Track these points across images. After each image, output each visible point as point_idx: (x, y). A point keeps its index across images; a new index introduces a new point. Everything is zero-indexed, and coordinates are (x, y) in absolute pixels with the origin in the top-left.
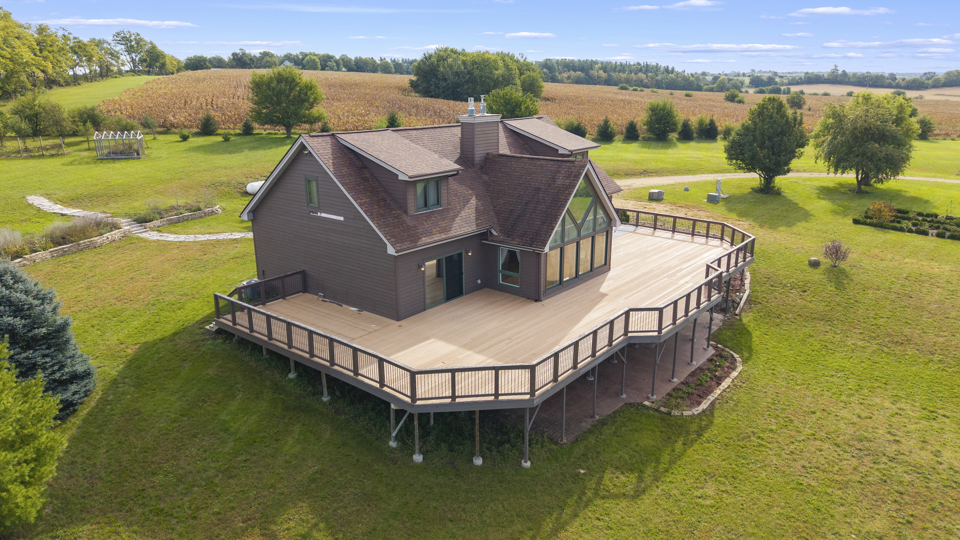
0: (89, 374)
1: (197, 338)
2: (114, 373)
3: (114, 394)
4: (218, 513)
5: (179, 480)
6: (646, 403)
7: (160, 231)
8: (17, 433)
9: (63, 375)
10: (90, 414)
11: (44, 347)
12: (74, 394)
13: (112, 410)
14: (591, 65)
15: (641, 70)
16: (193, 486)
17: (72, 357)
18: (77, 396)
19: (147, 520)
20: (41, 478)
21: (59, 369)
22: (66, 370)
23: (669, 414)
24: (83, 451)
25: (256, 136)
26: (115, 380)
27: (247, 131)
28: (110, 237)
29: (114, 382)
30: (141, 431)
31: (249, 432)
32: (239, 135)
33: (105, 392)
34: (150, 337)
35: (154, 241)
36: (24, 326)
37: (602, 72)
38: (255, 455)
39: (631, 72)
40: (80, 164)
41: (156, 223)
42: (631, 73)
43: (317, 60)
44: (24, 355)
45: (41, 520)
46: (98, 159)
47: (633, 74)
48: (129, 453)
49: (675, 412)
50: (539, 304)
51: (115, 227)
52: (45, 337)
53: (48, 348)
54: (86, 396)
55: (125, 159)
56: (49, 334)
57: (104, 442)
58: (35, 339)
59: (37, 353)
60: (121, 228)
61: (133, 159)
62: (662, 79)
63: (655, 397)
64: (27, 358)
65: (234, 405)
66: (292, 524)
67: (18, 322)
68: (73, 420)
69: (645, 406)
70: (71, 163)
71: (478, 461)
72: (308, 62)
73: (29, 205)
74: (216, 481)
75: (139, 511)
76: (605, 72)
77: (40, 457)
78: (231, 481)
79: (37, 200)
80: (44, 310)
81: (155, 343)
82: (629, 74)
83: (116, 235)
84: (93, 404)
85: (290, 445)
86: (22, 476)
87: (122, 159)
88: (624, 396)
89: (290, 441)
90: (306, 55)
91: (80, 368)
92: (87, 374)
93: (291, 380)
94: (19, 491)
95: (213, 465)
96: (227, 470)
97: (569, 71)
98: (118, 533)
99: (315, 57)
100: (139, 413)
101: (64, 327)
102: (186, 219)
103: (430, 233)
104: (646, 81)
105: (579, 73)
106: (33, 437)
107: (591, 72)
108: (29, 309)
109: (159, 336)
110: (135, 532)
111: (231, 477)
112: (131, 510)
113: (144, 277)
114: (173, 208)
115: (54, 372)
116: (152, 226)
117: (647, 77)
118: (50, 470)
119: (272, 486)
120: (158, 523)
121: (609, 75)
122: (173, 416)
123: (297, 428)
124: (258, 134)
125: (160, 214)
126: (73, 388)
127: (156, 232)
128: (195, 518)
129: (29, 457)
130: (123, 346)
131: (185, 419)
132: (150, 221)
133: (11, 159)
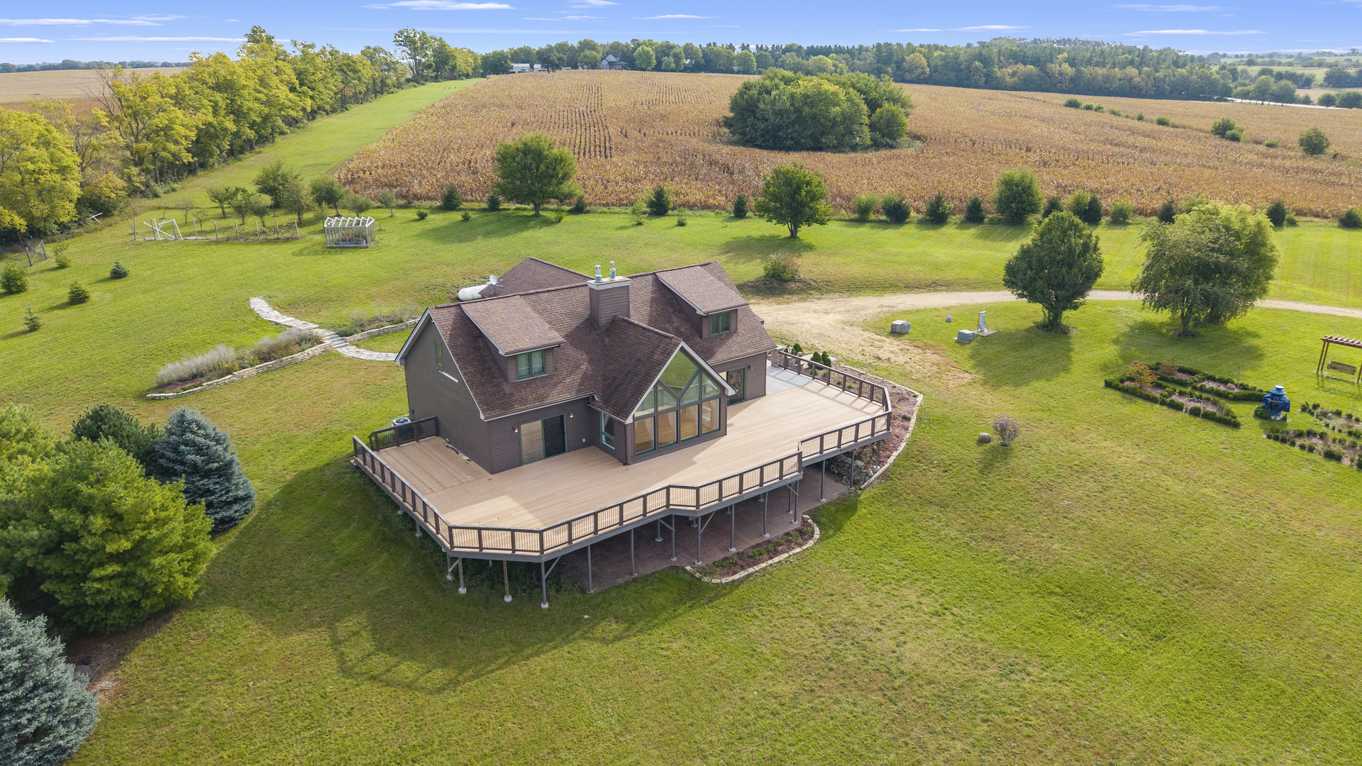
0: (250, 497)
1: (342, 470)
2: (271, 496)
3: (266, 514)
4: (306, 610)
5: (288, 584)
6: (688, 568)
7: (358, 346)
8: (184, 541)
9: (228, 498)
10: (245, 528)
11: (216, 476)
12: (236, 512)
13: (261, 526)
14: (1051, 55)
15: (1132, 63)
16: (296, 589)
17: (236, 484)
18: (237, 514)
19: (261, 607)
20: (196, 572)
21: (226, 493)
22: (231, 494)
23: (700, 579)
24: (234, 555)
25: (502, 212)
26: (270, 502)
27: (493, 206)
28: (311, 352)
29: (269, 504)
30: (275, 545)
31: (348, 555)
32: (484, 210)
33: (261, 511)
34: (309, 466)
35: (349, 359)
36: (203, 461)
37: (1067, 65)
38: (345, 572)
39: (1114, 65)
40: (309, 254)
41: (357, 336)
42: (1114, 68)
43: (652, 52)
44: (201, 482)
45: (198, 598)
46: (327, 248)
47: (1117, 69)
48: (262, 560)
49: (706, 579)
50: (626, 467)
51: (318, 341)
52: (217, 469)
53: (219, 477)
54: (246, 513)
55: (353, 248)
56: (220, 467)
57: (249, 550)
58: (210, 470)
59: (211, 481)
60: (323, 343)
61: (361, 248)
62: (1165, 76)
63: (700, 563)
64: (203, 485)
65: (345, 533)
66: (351, 624)
67: (198, 459)
68: (234, 531)
69: (685, 570)
70: (300, 253)
71: (508, 599)
72: (640, 54)
73: (252, 310)
74: (313, 588)
75: (257, 601)
76: (1072, 65)
77: (197, 558)
78: (323, 590)
79: (260, 305)
80: (217, 450)
81: (308, 472)
82: (1110, 68)
83: (317, 349)
84: (250, 520)
85: (374, 569)
86: (184, 569)
87: (350, 248)
88: (674, 559)
89: (375, 565)
90: (639, 45)
91: (241, 493)
92: (247, 497)
93: (398, 516)
94: (180, 580)
95: (314, 576)
96: (321, 581)
97: (1016, 63)
98: (240, 614)
99: (649, 49)
100: (278, 531)
101: (231, 463)
102: (387, 333)
103: (524, 401)
104: (1138, 79)
105: (1030, 67)
106: (193, 545)
107: (1049, 65)
108: (207, 449)
109: (314, 466)
110: (251, 614)
111: (324, 587)
112: (252, 599)
113: (324, 402)
114: (376, 319)
115: (222, 495)
116: (352, 340)
117: (1140, 74)
118: (203, 568)
119: (349, 597)
120: (267, 611)
121: (1078, 71)
122: (300, 536)
123: (385, 556)
124: (505, 209)
125: (362, 326)
126: (236, 507)
127: (354, 347)
128: (290, 611)
129: (189, 557)
130: (285, 472)
131: (307, 539)
132: (351, 335)
133: (249, 243)
